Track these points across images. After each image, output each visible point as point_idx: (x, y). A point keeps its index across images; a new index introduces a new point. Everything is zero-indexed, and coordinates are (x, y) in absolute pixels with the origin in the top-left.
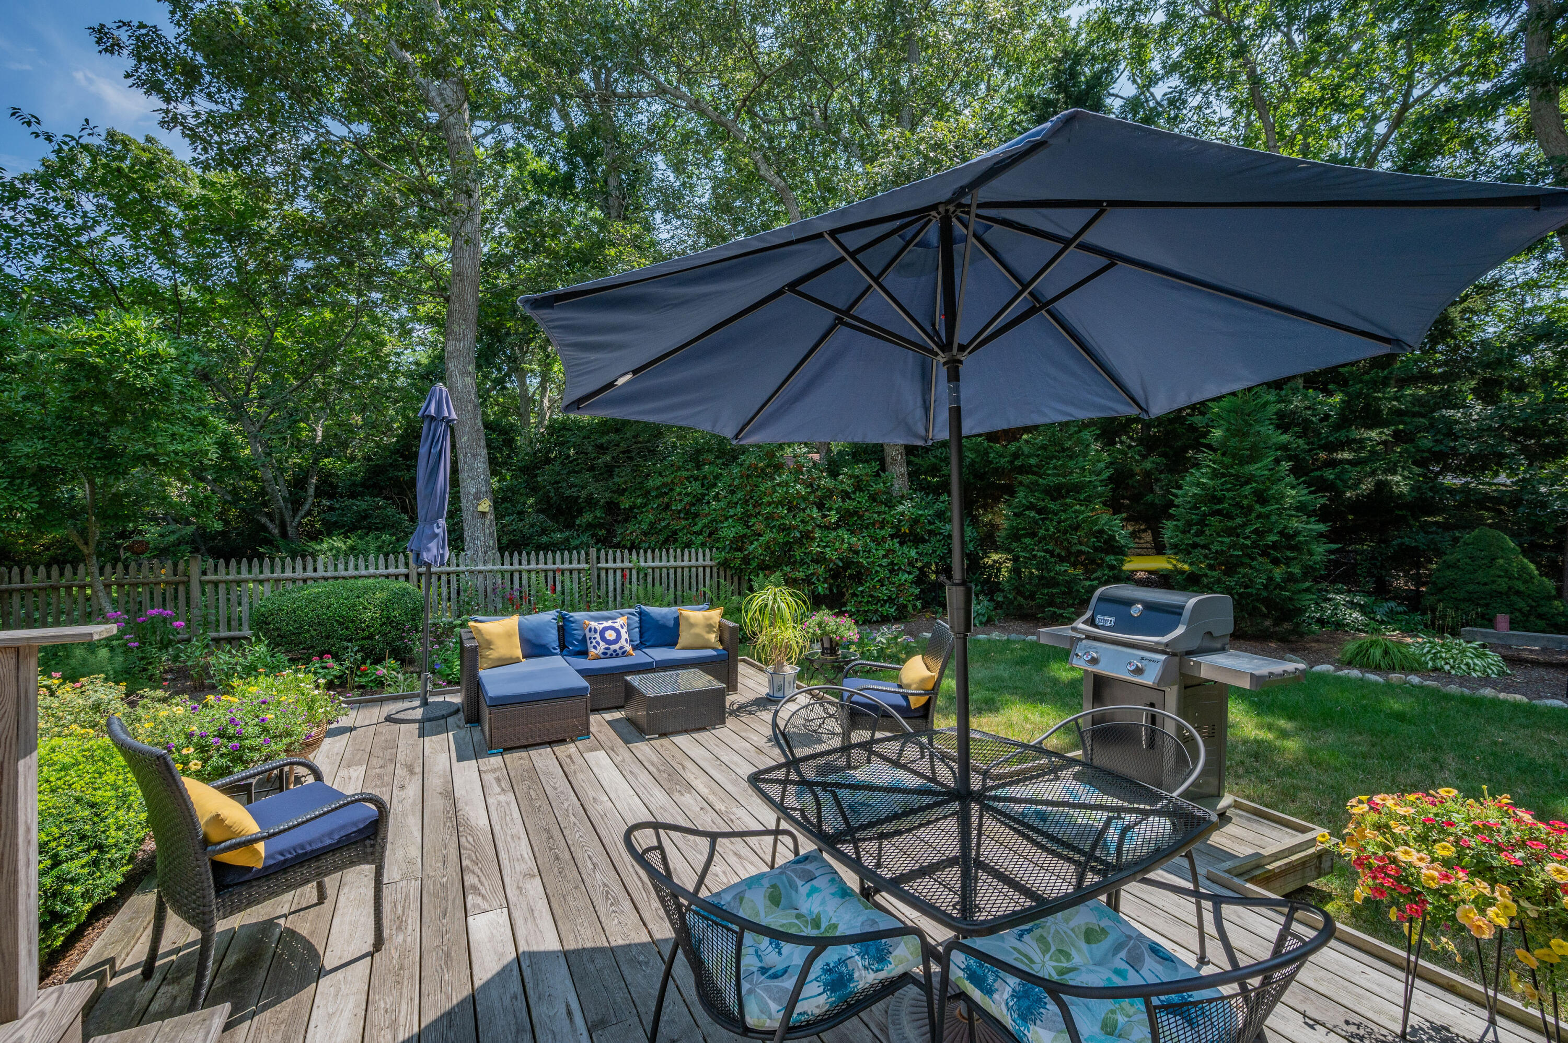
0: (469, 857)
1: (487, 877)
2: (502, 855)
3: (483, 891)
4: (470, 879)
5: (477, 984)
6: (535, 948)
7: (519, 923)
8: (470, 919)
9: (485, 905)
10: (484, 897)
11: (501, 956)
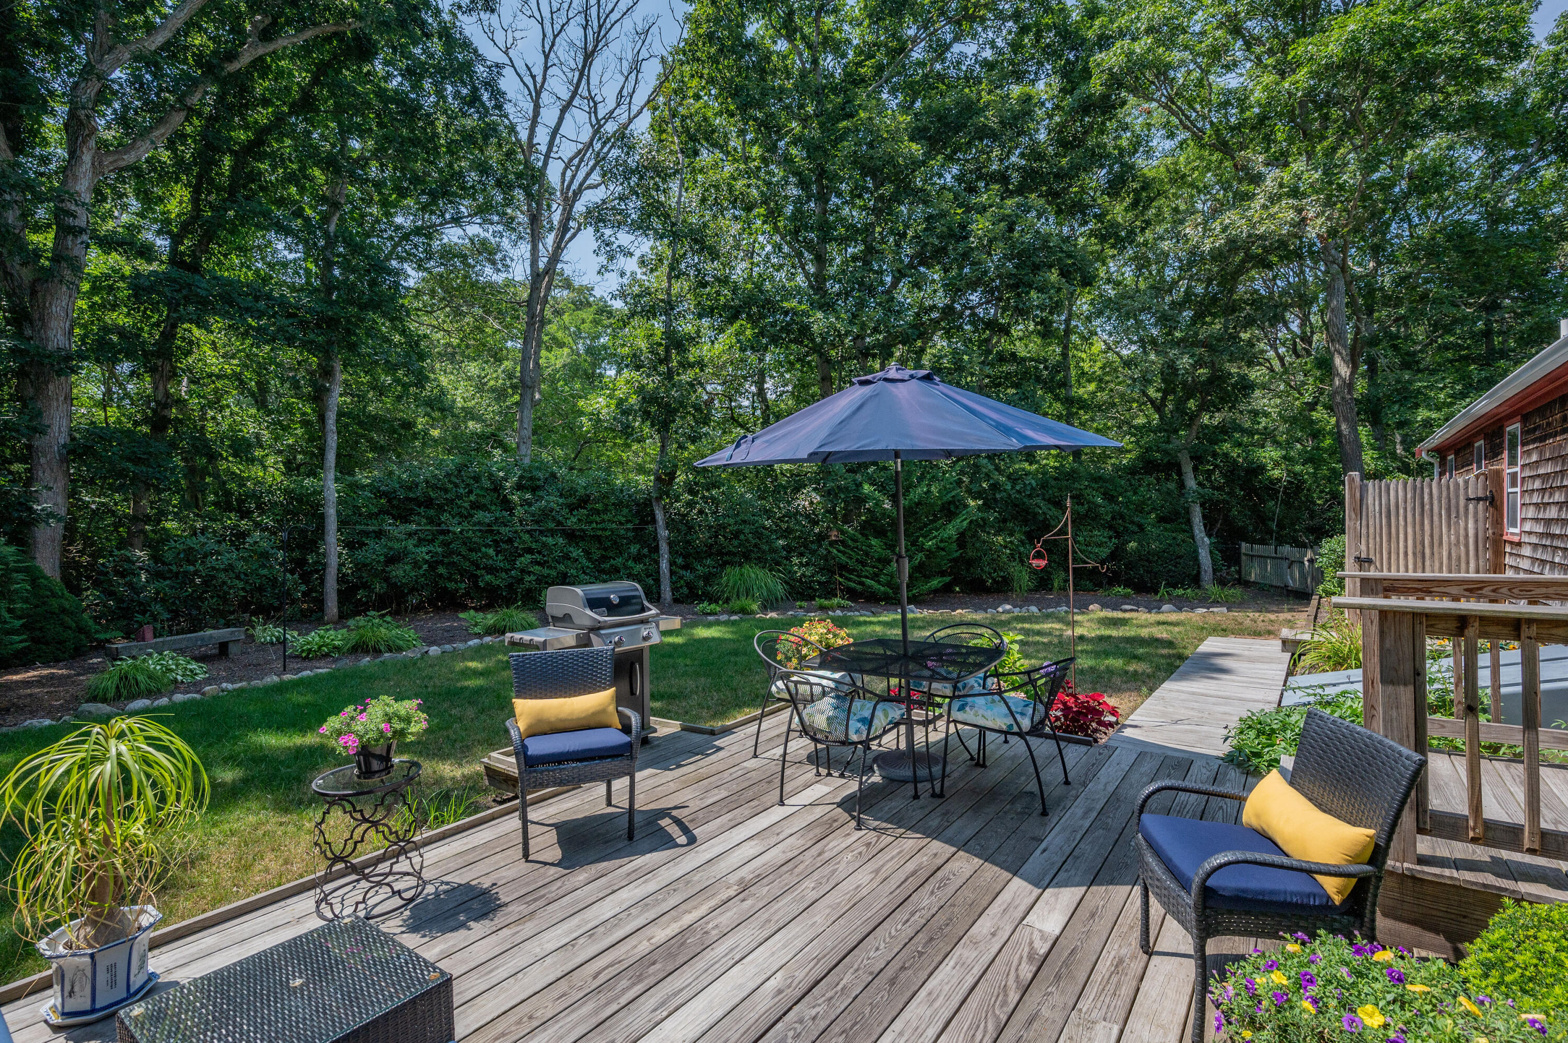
0: (1004, 1003)
1: (1009, 964)
2: (970, 980)
3: (1027, 950)
4: (1026, 971)
5: (1084, 889)
6: (1030, 887)
7: (1023, 908)
8: (1057, 932)
9: (1036, 936)
10: (1031, 943)
11: (1056, 896)
